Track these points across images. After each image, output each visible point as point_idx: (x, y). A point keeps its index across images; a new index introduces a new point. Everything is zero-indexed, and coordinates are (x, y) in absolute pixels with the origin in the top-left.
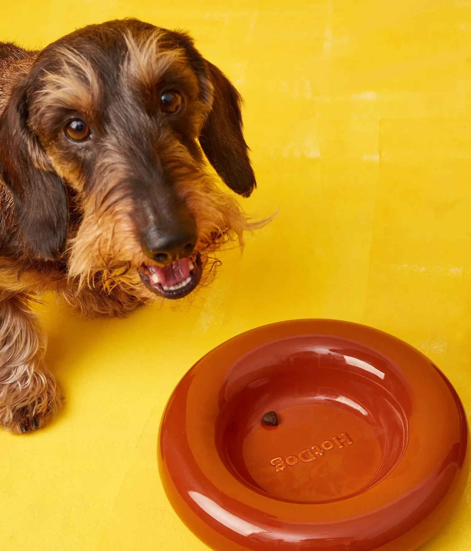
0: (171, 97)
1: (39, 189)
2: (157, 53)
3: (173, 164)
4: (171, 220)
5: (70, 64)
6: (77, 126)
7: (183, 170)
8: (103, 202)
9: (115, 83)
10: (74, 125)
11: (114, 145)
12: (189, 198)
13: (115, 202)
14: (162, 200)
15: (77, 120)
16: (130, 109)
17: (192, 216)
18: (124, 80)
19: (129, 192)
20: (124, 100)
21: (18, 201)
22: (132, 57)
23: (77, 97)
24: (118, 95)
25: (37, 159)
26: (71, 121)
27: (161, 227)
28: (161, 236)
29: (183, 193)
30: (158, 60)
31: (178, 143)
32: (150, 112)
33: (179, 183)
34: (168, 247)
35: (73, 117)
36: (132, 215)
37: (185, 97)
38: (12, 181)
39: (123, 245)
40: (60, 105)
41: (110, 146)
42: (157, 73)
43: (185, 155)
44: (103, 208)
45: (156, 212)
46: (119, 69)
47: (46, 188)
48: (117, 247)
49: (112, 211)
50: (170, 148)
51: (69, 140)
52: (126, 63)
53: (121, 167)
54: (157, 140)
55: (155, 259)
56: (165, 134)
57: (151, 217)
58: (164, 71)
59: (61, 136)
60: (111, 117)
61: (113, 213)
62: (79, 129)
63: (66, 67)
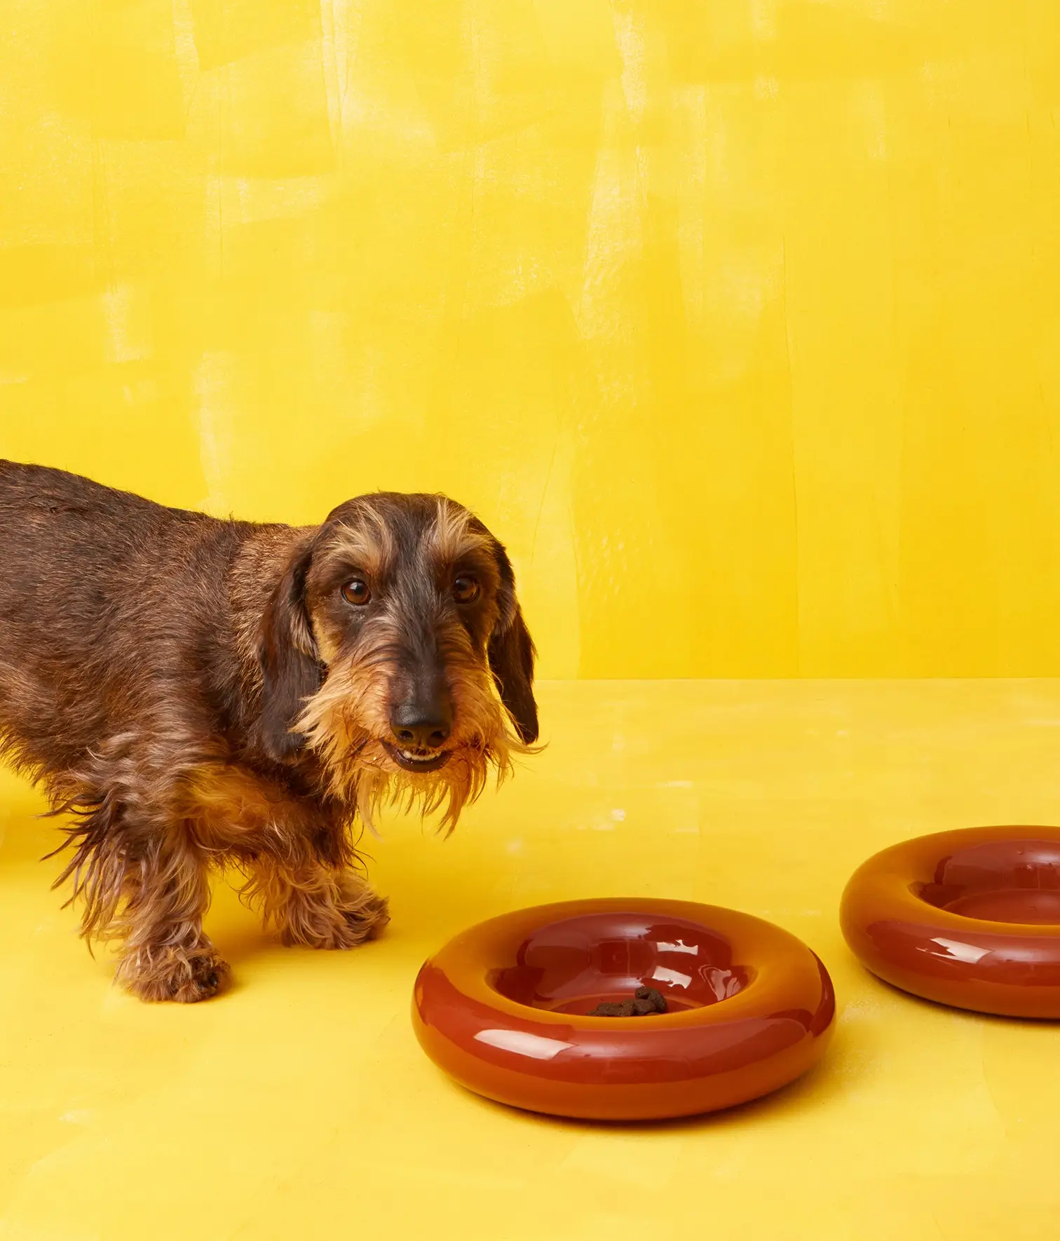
0: (465, 582)
1: (294, 676)
2: (464, 532)
3: (448, 646)
4: (429, 700)
5: (368, 519)
6: (358, 588)
7: (458, 655)
8: (364, 658)
9: (412, 549)
10: (354, 586)
11: (396, 608)
12: (458, 685)
13: (378, 662)
14: (428, 678)
15: (358, 581)
16: (419, 580)
17: (453, 706)
18: (422, 548)
19: (395, 656)
20: (415, 569)
21: (269, 688)
22: (439, 526)
23: (368, 558)
24: (411, 562)
25: (297, 639)
26: (353, 580)
27: (417, 704)
28: (412, 711)
29: (451, 679)
30: (462, 540)
31: (461, 627)
32: (439, 588)
33: (448, 667)
34: (416, 725)
35: (355, 577)
36: (392, 681)
37: (482, 590)
38: (270, 664)
39: (368, 709)
40: (346, 560)
41: (390, 607)
42: (458, 551)
43: (464, 640)
44: (361, 665)
45: (417, 687)
46: (419, 535)
47: (301, 675)
48: (361, 709)
49: (373, 669)
50: (451, 629)
51: (343, 599)
52: (430, 531)
53: (393, 632)
54: (437, 617)
55: (398, 737)
56: (448, 614)
57: (411, 692)
58: (466, 552)
59: (336, 593)
60: (400, 582)
61: (373, 672)
62: (359, 591)
63: (363, 523)
